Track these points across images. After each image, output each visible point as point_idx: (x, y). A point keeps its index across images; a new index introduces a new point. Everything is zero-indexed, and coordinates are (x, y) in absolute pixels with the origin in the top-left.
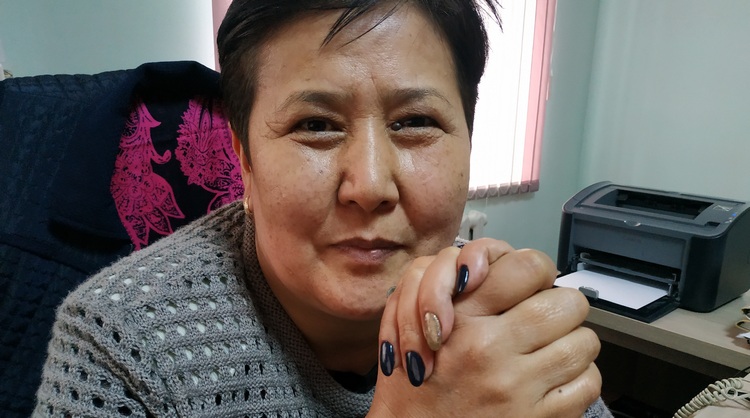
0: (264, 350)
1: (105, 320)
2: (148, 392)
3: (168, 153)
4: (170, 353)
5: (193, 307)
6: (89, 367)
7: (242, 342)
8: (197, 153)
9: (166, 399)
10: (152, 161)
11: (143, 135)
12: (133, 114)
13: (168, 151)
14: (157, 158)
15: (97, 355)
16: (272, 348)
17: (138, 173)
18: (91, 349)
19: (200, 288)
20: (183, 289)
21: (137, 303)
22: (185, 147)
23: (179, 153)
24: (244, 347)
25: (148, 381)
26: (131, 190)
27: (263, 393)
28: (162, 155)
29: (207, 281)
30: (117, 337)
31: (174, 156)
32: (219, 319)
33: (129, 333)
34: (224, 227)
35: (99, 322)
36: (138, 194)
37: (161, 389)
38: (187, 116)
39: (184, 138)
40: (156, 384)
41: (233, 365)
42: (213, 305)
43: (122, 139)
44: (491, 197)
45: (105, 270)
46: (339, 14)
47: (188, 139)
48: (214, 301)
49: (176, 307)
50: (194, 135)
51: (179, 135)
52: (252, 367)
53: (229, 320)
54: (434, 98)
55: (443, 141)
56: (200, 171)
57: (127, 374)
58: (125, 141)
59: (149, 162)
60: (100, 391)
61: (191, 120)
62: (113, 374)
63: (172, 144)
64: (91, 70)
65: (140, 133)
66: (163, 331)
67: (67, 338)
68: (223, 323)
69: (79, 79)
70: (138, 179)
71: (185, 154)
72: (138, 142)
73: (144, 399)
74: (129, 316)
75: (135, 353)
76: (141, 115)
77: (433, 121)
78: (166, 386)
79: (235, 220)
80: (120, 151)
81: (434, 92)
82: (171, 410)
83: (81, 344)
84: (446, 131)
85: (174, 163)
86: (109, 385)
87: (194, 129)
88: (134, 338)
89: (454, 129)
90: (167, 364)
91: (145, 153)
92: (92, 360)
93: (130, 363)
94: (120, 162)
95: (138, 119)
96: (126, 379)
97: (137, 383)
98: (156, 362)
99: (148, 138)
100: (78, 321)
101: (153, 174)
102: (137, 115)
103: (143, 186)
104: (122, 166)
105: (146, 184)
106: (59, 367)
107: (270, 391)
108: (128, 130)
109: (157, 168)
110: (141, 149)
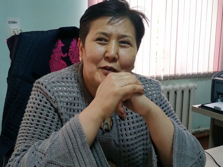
0: (79, 96)
1: (44, 84)
2: (51, 99)
3: (66, 54)
4: (57, 92)
5: (63, 84)
6: (40, 94)
7: (74, 93)
8: (75, 54)
9: (55, 101)
10: (61, 56)
11: (59, 49)
12: (57, 42)
13: (66, 53)
14: (63, 55)
15: (42, 92)
16: (82, 96)
17: (57, 60)
18: (40, 90)
19: (65, 80)
20: (61, 79)
21: (51, 81)
22: (71, 52)
23: (69, 54)
24: (74, 94)
25: (52, 96)
26: (55, 65)
27: (78, 105)
28: (64, 55)
29: (67, 79)
30: (46, 87)
31: (68, 55)
32: (69, 87)
33: (49, 87)
34: (74, 68)
35: (42, 85)
36: (56, 66)
37: (54, 98)
38: (72, 43)
39: (71, 49)
40: (53, 97)
41: (71, 97)
42: (68, 84)
43: (53, 49)
44: (199, 77)
45: (45, 76)
46: (111, 17)
47: (72, 50)
48: (68, 83)
49: (59, 83)
50: (74, 49)
51: (69, 49)
52: (76, 99)
53: (71, 88)
54: (129, 38)
55: (130, 48)
56: (75, 60)
57: (47, 95)
58: (54, 50)
59: (60, 56)
60: (41, 99)
61: (73, 44)
62: (45, 96)
63: (67, 51)
64: (46, 29)
65: (58, 48)
66: (56, 88)
67: (36, 89)
68: (70, 88)
69: (42, 32)
70: (57, 61)
71: (71, 54)
72: (57, 51)
73: (50, 100)
74: (49, 84)
75: (49, 91)
76: (59, 43)
77: (128, 43)
78: (55, 98)
79: (77, 66)
80: (52, 53)
81: (130, 37)
82: (56, 103)
83: (39, 90)
84: (131, 46)
85: (68, 57)
86: (43, 98)
87: (74, 47)
88: (50, 88)
89: (133, 46)
90: (56, 94)
91: (59, 54)
92: (41, 93)
93: (48, 93)
94: (52, 56)
95: (58, 44)
96: (47, 96)
97: (49, 97)
98: (54, 93)
99: (60, 49)
100: (38, 85)
101: (61, 60)
102: (58, 42)
103: (58, 63)
104: (53, 58)
105: (59, 63)
106: (34, 94)
107: (80, 105)
108: (55, 47)
109: (63, 58)
110: (58, 53)
